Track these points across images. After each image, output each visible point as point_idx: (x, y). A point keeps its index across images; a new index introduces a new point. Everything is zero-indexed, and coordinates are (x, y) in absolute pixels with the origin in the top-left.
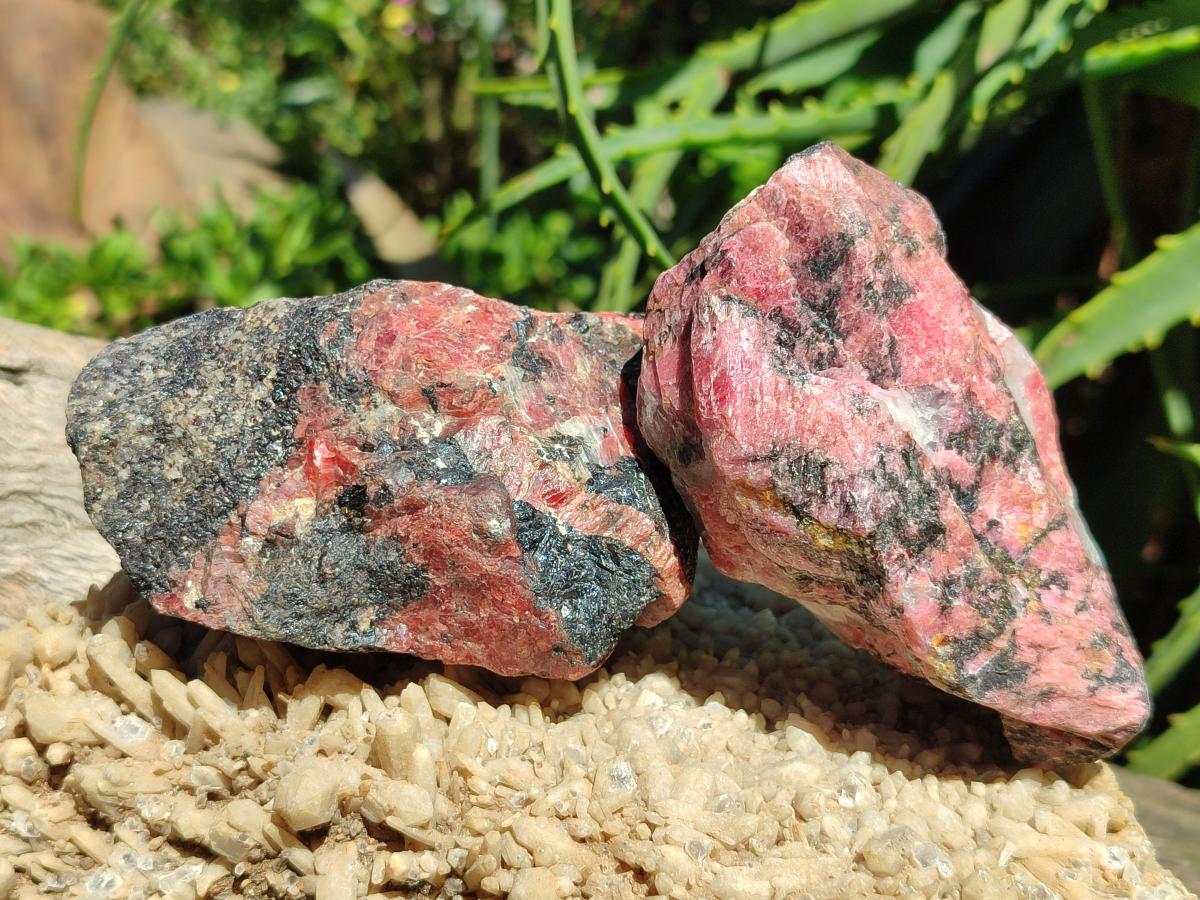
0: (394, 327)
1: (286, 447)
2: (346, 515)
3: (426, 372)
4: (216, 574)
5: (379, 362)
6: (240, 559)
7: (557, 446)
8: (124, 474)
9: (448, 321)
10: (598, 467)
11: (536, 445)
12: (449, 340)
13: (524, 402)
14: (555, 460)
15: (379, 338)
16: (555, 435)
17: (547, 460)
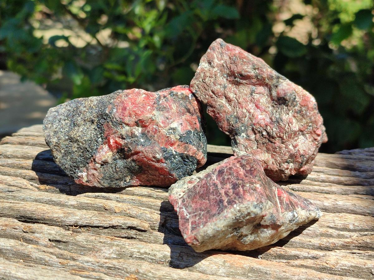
0: (125, 106)
1: (102, 140)
2: (120, 155)
3: (135, 117)
4: (90, 173)
5: (123, 115)
6: (95, 169)
7: (170, 131)
8: (63, 151)
9: (139, 101)
10: (181, 134)
11: (165, 132)
12: (140, 107)
13: (161, 121)
14: (170, 135)
15: (122, 109)
16: (169, 128)
17: (169, 136)
